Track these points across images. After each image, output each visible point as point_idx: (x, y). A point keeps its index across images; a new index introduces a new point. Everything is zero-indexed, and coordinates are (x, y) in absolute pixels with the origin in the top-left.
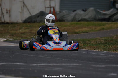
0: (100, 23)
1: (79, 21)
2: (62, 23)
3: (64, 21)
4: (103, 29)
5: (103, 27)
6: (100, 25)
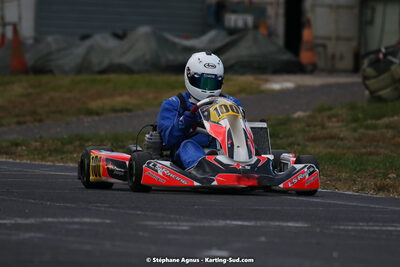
2: (45, 79)
3: (51, 71)
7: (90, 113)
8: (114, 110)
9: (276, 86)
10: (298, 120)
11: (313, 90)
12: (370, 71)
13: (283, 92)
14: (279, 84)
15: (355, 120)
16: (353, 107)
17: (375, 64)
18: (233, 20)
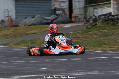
0: (44, 26)
1: (30, 25)
2: (18, 27)
6: (44, 28)
7: (27, 35)
8: (32, 34)
10: (71, 34)
11: (74, 27)
12: (85, 22)
13: (68, 28)
14: (67, 26)
15: (83, 33)
16: (82, 30)
17: (87, 21)
18: (58, 12)
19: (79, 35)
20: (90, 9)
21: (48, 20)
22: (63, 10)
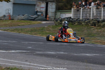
1: (21, 20)
2: (13, 20)
3: (14, 20)
4: (31, 24)
5: (31, 23)
6: (30, 22)
7: (19, 25)
8: (22, 25)
9: (43, 23)
10: (46, 27)
11: (48, 23)
12: (55, 21)
14: (44, 22)
15: (53, 28)
16: (53, 26)
17: (56, 20)
18: (38, 14)
19: (50, 29)
20: (58, 14)
21: (32, 17)
22: (42, 12)
